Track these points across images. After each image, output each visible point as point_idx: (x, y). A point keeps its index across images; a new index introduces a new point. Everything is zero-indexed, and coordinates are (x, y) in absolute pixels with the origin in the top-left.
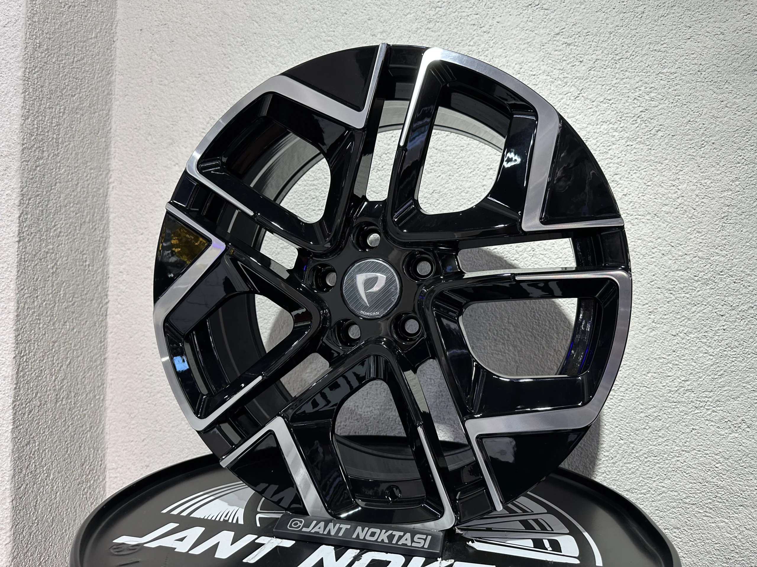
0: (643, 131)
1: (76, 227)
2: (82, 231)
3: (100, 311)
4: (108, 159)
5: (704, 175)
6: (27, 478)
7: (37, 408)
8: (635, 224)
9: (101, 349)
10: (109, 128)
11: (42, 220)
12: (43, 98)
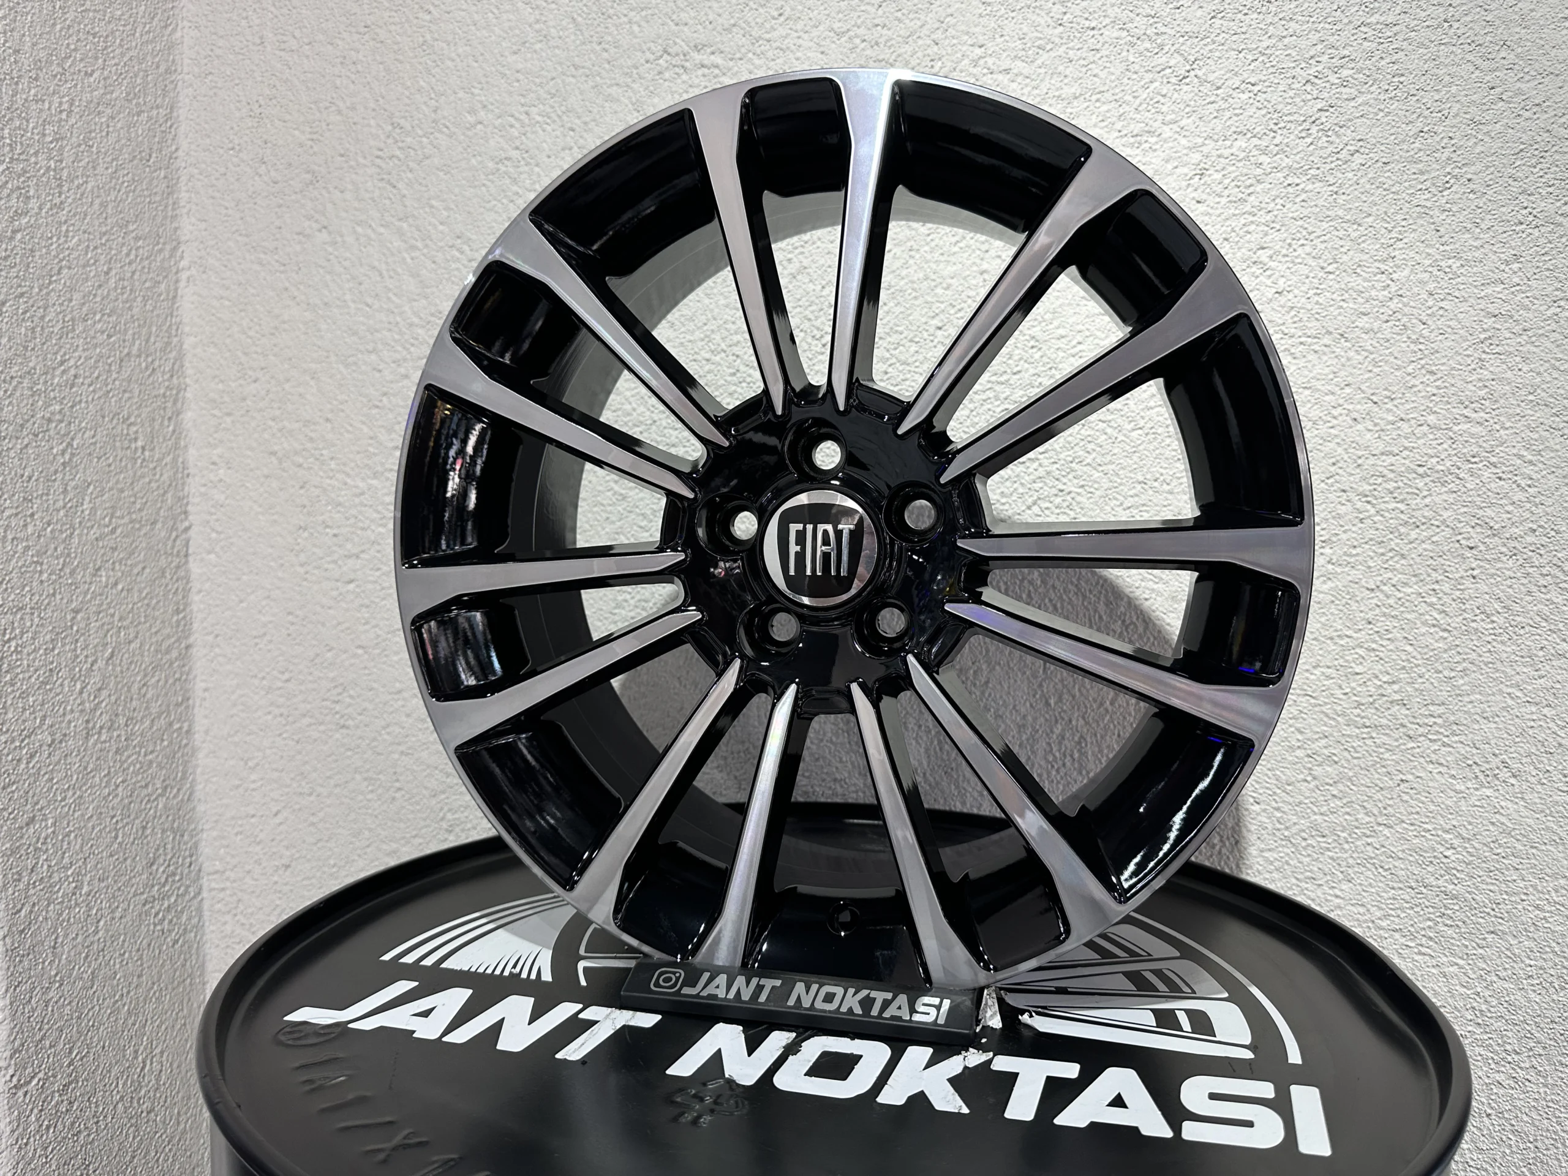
0: (1321, 153)
1: (110, 365)
2: (125, 375)
3: (173, 547)
4: (174, 217)
5: (1448, 248)
6: (32, 892)
7: (45, 747)
8: (1298, 355)
9: (178, 626)
10: (174, 148)
11: (33, 349)
12: (19, 77)
